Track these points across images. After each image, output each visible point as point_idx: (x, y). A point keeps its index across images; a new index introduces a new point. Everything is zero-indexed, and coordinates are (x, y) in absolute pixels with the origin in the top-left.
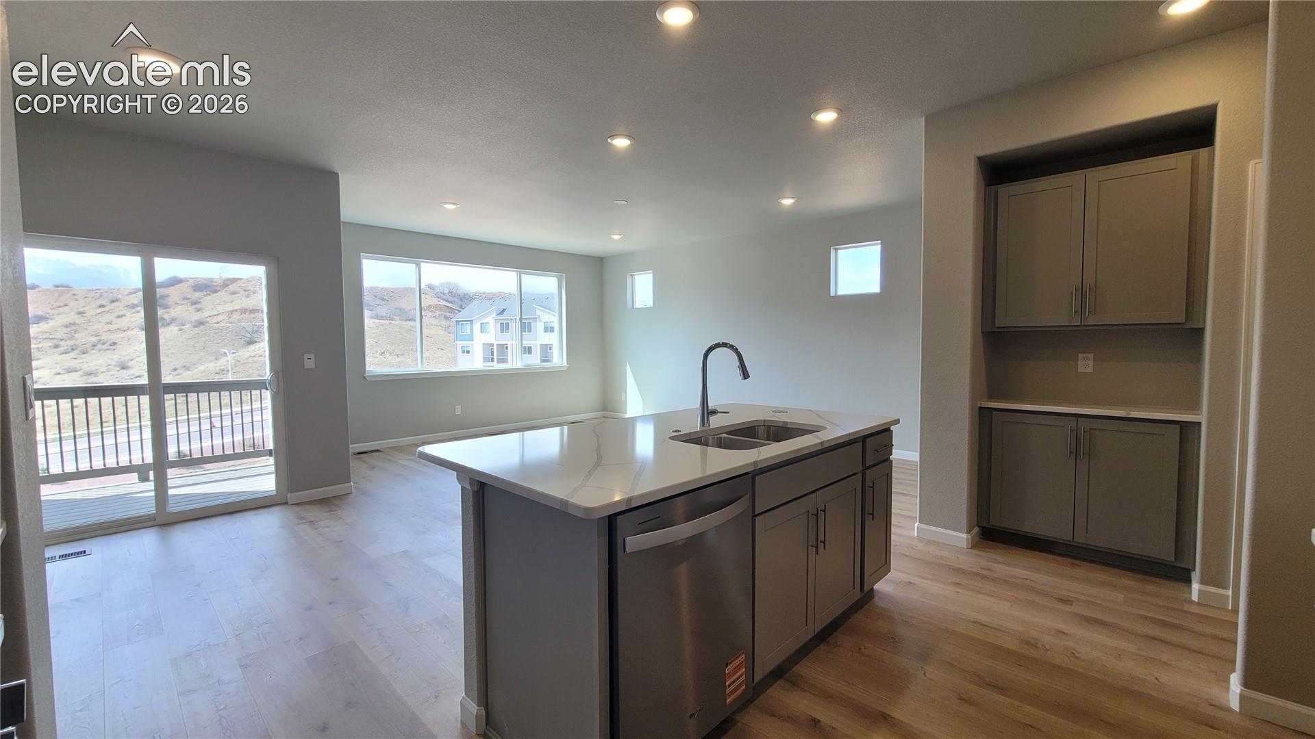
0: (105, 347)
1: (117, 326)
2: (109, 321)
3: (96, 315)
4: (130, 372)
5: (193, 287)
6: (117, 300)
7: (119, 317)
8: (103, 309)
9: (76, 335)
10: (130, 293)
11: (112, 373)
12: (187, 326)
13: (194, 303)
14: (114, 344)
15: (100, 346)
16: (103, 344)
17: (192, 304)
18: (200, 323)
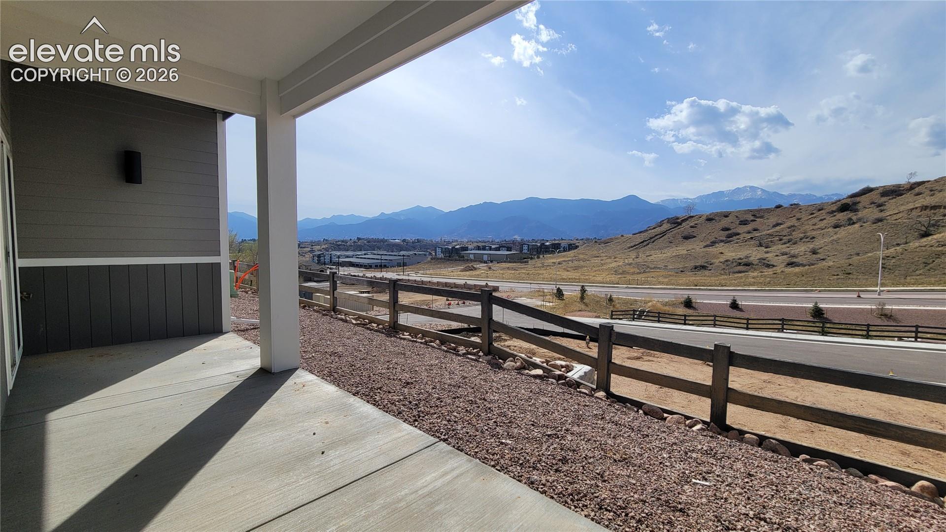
0: (807, 240)
1: (818, 226)
2: (814, 223)
3: (807, 220)
4: (818, 256)
5: (881, 193)
6: (822, 209)
7: (821, 220)
8: (812, 216)
9: (793, 233)
10: (833, 204)
11: (806, 256)
12: (868, 223)
13: (879, 206)
14: (814, 238)
15: (804, 240)
16: (807, 238)
17: (878, 207)
18: (880, 220)
